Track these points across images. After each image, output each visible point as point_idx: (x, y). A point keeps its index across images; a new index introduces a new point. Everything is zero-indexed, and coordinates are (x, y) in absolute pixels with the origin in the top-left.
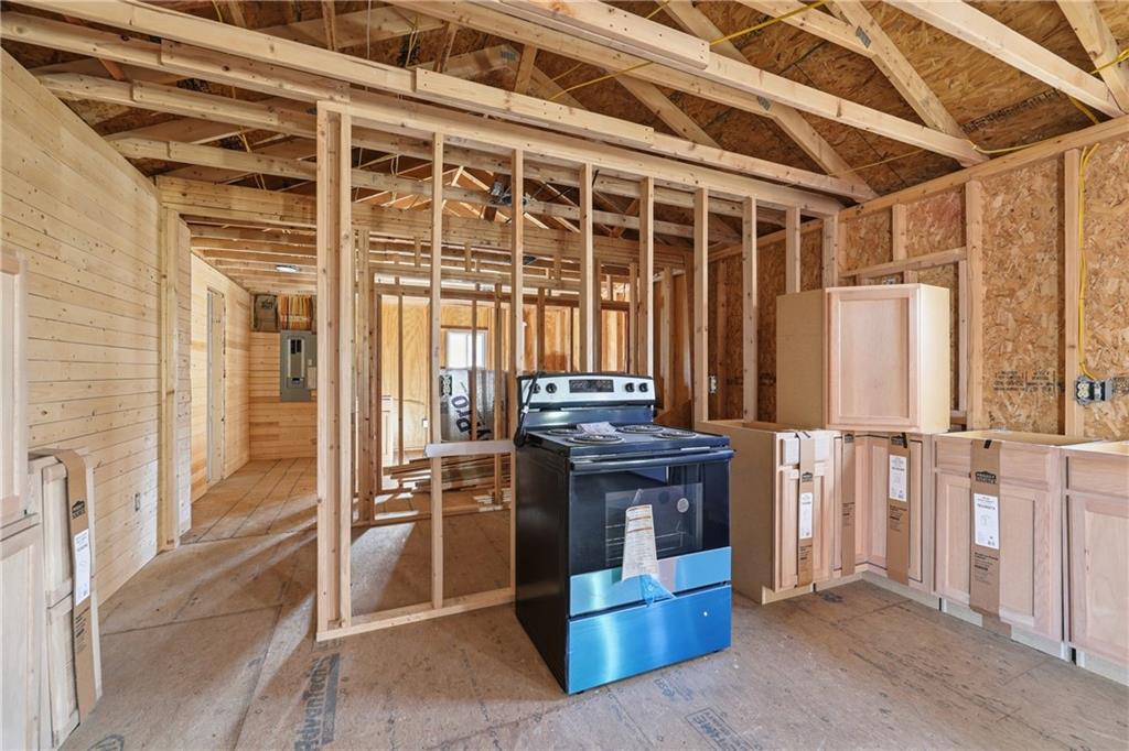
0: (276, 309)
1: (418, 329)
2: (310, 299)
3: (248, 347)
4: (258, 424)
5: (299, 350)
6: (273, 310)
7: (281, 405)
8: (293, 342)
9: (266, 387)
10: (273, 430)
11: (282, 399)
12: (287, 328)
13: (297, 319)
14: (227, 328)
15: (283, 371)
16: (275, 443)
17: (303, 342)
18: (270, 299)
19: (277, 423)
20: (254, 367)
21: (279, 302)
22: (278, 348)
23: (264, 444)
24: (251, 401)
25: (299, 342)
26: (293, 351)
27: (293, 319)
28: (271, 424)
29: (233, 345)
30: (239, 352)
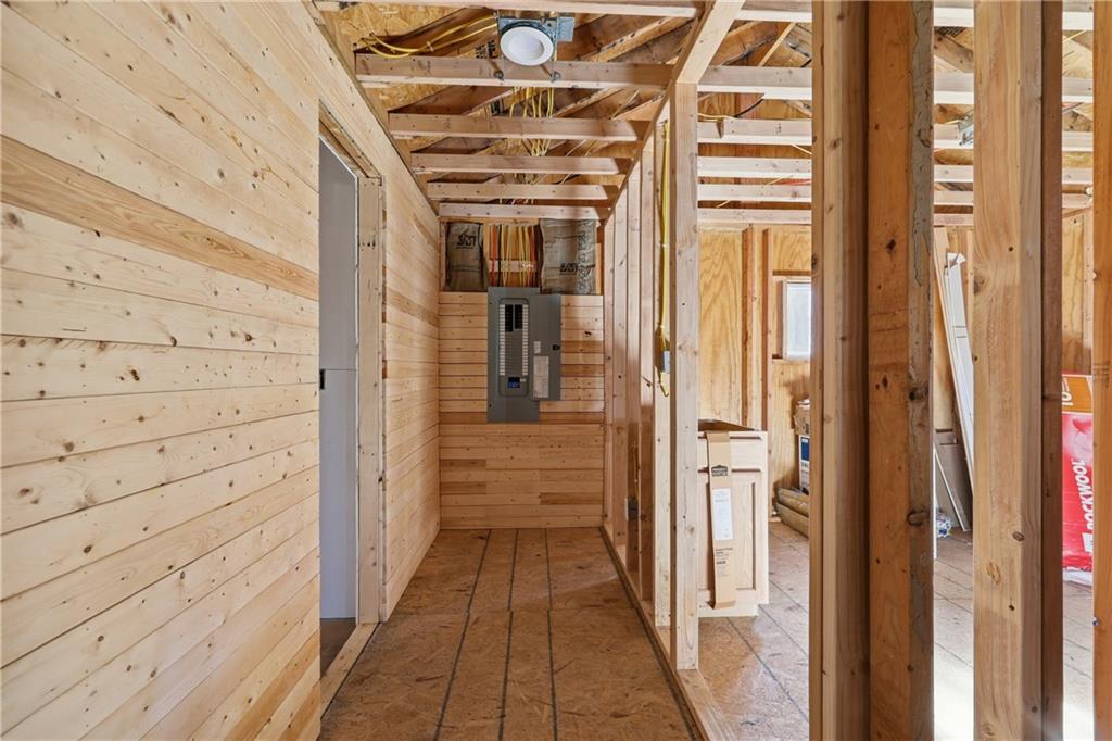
0: (481, 249)
1: (725, 279)
2: (537, 228)
3: (436, 318)
4: (452, 463)
5: (519, 325)
6: (476, 249)
7: (490, 425)
8: (508, 309)
9: (466, 394)
10: (476, 475)
11: (492, 417)
12: (499, 284)
13: (514, 266)
14: (390, 261)
15: (492, 363)
16: (479, 499)
17: (525, 307)
18: (471, 228)
19: (484, 461)
20: (447, 357)
21: (486, 236)
22: (485, 321)
23: (461, 499)
24: (442, 419)
25: (519, 309)
26: (509, 328)
27: (508, 266)
28: (473, 463)
29: (404, 304)
30: (418, 325)
